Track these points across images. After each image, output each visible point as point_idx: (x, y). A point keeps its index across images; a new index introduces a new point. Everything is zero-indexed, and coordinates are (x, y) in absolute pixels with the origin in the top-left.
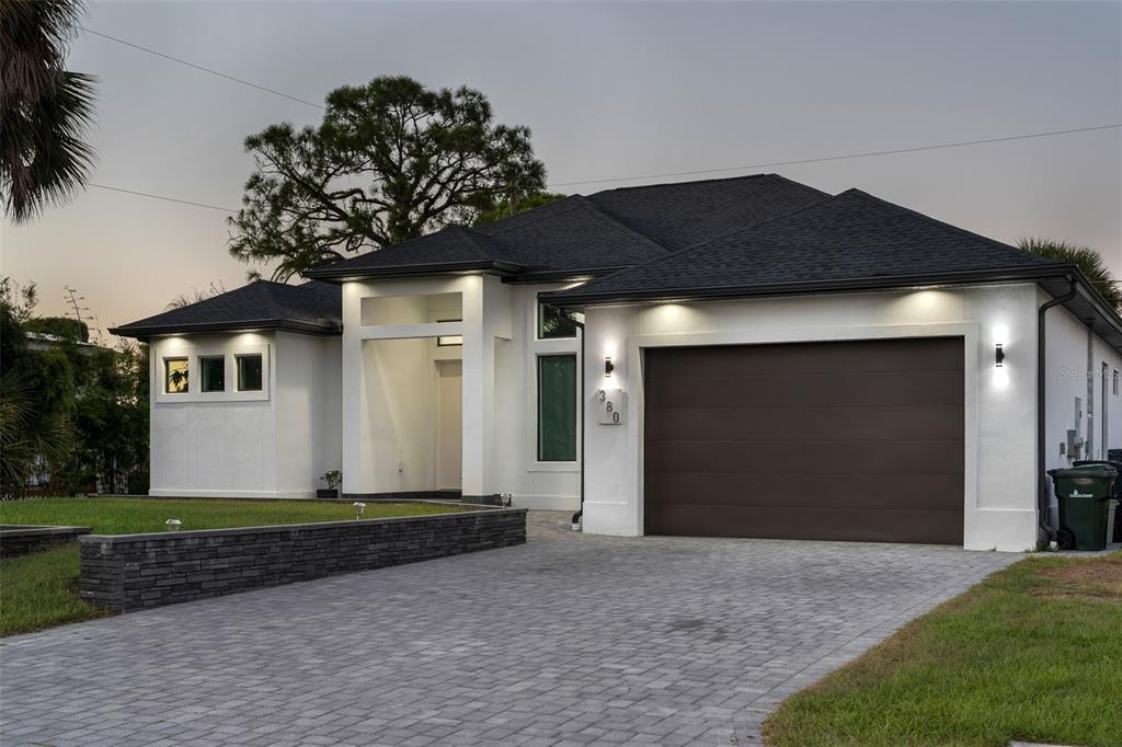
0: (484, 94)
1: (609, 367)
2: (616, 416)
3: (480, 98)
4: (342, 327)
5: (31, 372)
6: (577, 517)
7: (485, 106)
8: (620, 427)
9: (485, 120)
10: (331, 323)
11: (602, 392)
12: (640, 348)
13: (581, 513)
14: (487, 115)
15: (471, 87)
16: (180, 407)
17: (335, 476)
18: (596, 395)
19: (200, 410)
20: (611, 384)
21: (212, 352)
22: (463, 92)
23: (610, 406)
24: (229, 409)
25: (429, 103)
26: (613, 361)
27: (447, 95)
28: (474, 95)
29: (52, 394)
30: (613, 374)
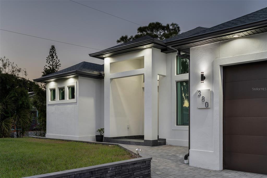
0: (178, 24)
1: (203, 78)
2: (207, 104)
3: (177, 25)
4: (104, 75)
5: (12, 95)
6: (186, 157)
7: (178, 28)
8: (209, 110)
9: (178, 32)
10: (100, 73)
11: (199, 91)
12: (220, 66)
13: (188, 155)
14: (179, 31)
15: (174, 23)
16: (54, 106)
17: (102, 130)
18: (196, 93)
19: (59, 106)
20: (204, 87)
21: (61, 86)
22: (173, 25)
23: (203, 99)
24: (66, 106)
25: (163, 28)
26: (205, 74)
27: (168, 25)
28: (175, 25)
29: (21, 103)
30: (205, 82)
